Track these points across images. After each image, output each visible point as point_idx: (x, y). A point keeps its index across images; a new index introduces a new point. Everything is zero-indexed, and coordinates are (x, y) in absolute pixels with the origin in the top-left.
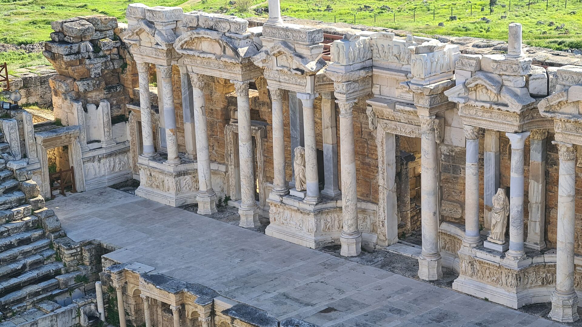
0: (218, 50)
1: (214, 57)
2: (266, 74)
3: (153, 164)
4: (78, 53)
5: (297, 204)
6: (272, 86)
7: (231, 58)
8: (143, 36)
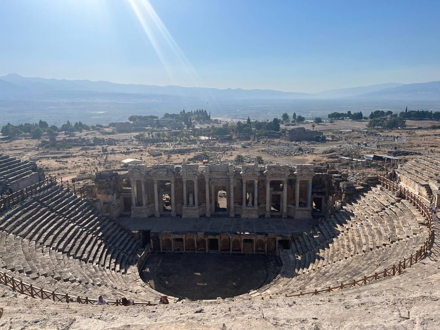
0: (166, 173)
1: (165, 175)
2: (183, 177)
3: (137, 208)
4: (108, 181)
5: (192, 208)
6: (184, 180)
7: (172, 174)
8: (134, 173)
